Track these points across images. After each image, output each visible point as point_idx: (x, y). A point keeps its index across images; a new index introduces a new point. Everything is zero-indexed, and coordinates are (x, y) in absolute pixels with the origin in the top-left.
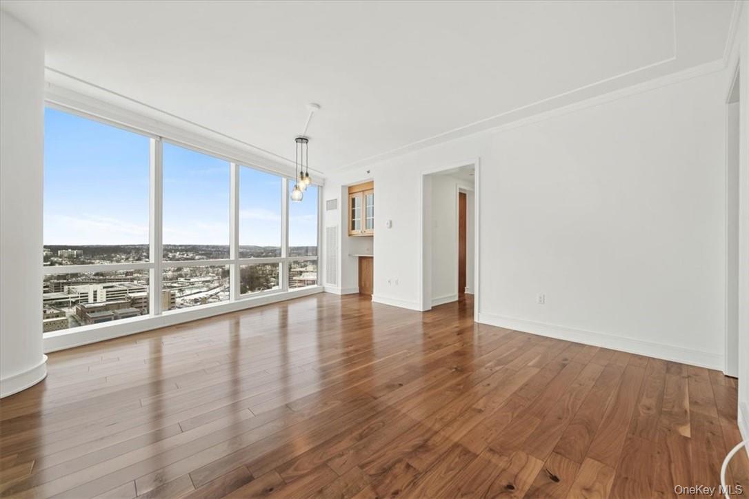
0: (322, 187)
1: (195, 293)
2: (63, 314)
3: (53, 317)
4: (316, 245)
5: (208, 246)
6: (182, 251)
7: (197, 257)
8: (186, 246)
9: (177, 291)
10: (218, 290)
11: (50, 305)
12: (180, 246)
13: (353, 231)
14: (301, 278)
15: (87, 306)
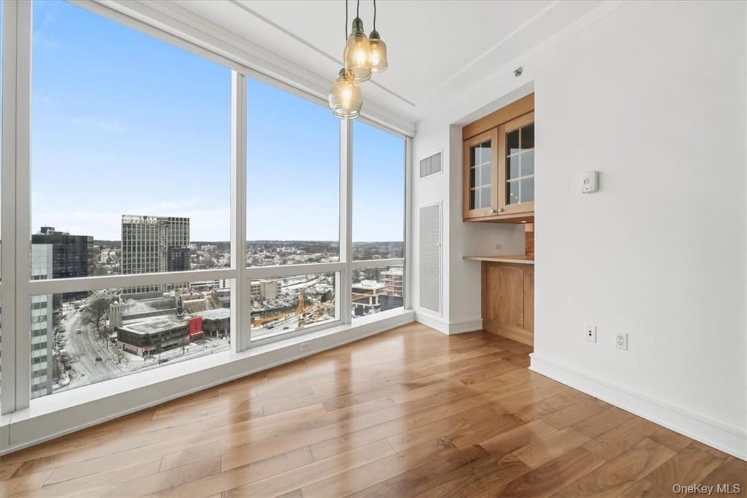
0: (411, 138)
1: (296, 284)
2: (202, 297)
3: (196, 299)
4: (402, 240)
5: (307, 242)
6: (287, 246)
7: (298, 252)
8: (290, 242)
9: (282, 281)
10: (314, 282)
11: (196, 289)
12: (286, 242)
13: (473, 211)
14: (388, 273)
15: (218, 291)
